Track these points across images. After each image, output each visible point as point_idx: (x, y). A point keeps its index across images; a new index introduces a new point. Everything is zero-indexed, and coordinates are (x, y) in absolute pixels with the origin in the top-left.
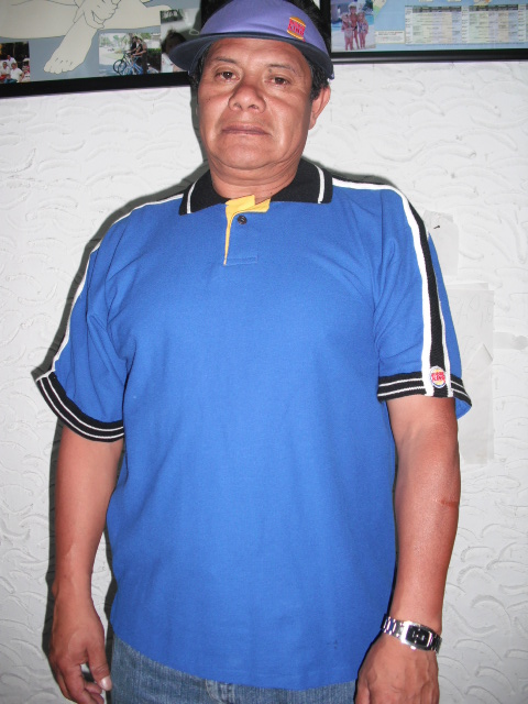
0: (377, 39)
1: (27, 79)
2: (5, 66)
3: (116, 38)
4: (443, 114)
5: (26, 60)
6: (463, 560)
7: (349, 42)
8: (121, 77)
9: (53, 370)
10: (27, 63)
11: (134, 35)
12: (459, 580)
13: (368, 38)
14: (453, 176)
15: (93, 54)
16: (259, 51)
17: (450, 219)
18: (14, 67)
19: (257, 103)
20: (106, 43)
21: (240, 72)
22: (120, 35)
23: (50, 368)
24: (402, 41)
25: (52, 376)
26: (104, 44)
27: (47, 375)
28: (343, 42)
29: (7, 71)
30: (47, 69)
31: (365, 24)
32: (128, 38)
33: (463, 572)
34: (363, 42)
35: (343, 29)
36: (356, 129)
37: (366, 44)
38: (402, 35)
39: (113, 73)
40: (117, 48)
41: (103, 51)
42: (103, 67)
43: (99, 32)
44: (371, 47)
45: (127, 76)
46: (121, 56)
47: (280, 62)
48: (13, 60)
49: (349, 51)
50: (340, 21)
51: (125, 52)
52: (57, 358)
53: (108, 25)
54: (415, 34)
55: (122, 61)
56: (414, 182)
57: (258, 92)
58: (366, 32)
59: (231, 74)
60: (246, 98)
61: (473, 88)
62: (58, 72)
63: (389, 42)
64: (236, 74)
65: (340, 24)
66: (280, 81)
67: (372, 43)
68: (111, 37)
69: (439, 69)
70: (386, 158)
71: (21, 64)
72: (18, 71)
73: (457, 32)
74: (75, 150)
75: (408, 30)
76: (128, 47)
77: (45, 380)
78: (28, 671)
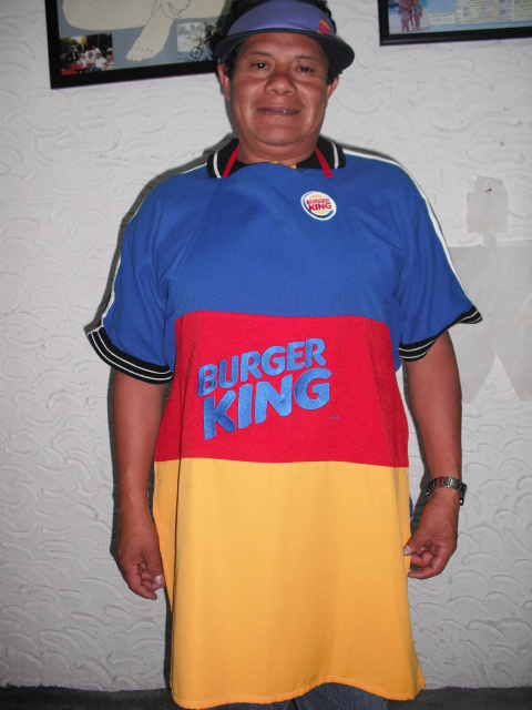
0: (431, 21)
1: (111, 67)
2: (90, 56)
3: (192, 27)
4: (491, 88)
5: (109, 49)
6: (518, 488)
7: (405, 24)
8: (198, 62)
9: (102, 326)
10: (110, 53)
11: (209, 24)
12: (515, 506)
13: (422, 20)
14: (502, 144)
15: (171, 42)
16: (289, 45)
17: (500, 182)
18: (98, 56)
19: (291, 89)
20: (183, 32)
21: (273, 63)
22: (196, 25)
23: (100, 324)
24: (453, 22)
25: (102, 330)
26: (181, 33)
27: (97, 330)
28: (400, 24)
29: (92, 61)
30: (129, 57)
31: (420, 8)
32: (204, 27)
33: (519, 499)
34: (418, 24)
35: (400, 13)
36: (413, 104)
37: (421, 26)
38: (453, 17)
39: (191, 59)
40: (194, 36)
41: (181, 39)
42: (180, 54)
43: (176, 22)
44: (426, 28)
45: (203, 62)
46: (197, 44)
47: (306, 55)
48: (97, 50)
49: (406, 32)
50: (396, 5)
51: (201, 40)
52: (104, 315)
53: (184, 15)
54: (465, 15)
55: (198, 48)
56: (467, 151)
57: (291, 81)
58: (420, 14)
59: (264, 65)
60: (281, 86)
61: (518, 63)
62: (140, 59)
63: (441, 23)
64: (269, 65)
65: (397, 9)
66: (305, 69)
67: (426, 25)
68: (187, 26)
69: (487, 46)
70: (441, 130)
71: (105, 54)
72: (103, 60)
73: (503, 12)
74: (158, 130)
75: (458, 11)
76: (203, 35)
77: (95, 334)
78: (129, 603)
